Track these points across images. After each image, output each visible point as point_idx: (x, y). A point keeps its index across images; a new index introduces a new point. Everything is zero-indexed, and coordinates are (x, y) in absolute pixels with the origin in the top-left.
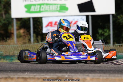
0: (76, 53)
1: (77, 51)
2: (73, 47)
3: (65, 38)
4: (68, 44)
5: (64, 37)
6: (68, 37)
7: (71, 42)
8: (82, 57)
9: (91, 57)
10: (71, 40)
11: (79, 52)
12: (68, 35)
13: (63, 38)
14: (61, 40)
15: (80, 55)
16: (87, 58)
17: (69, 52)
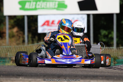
2: (67, 50)
3: (60, 39)
5: (59, 38)
8: (74, 60)
9: (86, 61)
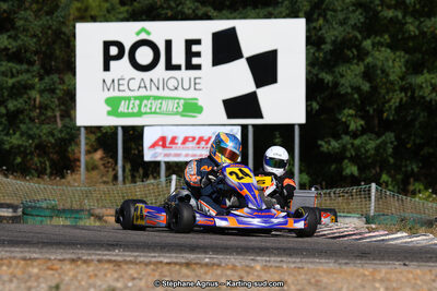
0: (261, 210)
1: (264, 207)
2: (255, 198)
3: (234, 176)
4: (242, 189)
5: (231, 173)
6: (241, 175)
7: (248, 186)
8: (275, 221)
9: (295, 222)
10: (246, 180)
11: (268, 209)
12: (240, 170)
13: (228, 176)
14: (223, 181)
15: (273, 217)
16: (286, 223)
17: (246, 209)
